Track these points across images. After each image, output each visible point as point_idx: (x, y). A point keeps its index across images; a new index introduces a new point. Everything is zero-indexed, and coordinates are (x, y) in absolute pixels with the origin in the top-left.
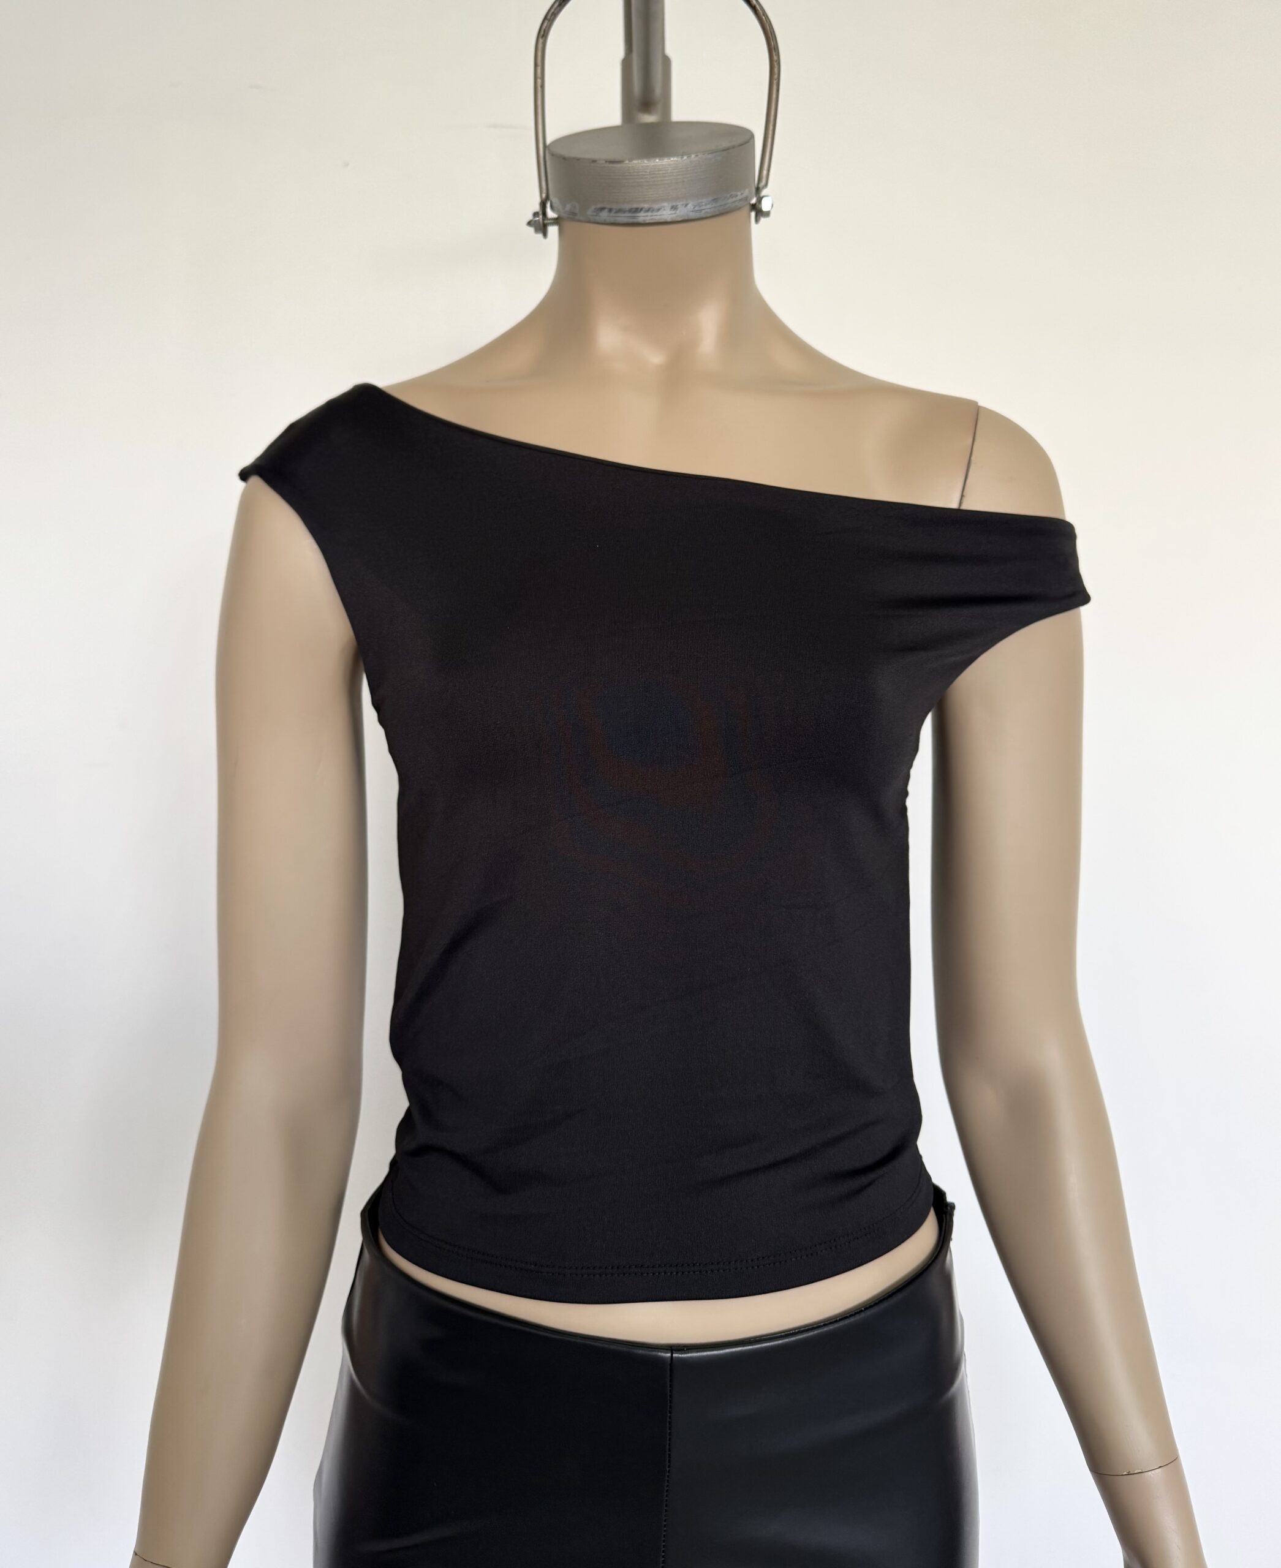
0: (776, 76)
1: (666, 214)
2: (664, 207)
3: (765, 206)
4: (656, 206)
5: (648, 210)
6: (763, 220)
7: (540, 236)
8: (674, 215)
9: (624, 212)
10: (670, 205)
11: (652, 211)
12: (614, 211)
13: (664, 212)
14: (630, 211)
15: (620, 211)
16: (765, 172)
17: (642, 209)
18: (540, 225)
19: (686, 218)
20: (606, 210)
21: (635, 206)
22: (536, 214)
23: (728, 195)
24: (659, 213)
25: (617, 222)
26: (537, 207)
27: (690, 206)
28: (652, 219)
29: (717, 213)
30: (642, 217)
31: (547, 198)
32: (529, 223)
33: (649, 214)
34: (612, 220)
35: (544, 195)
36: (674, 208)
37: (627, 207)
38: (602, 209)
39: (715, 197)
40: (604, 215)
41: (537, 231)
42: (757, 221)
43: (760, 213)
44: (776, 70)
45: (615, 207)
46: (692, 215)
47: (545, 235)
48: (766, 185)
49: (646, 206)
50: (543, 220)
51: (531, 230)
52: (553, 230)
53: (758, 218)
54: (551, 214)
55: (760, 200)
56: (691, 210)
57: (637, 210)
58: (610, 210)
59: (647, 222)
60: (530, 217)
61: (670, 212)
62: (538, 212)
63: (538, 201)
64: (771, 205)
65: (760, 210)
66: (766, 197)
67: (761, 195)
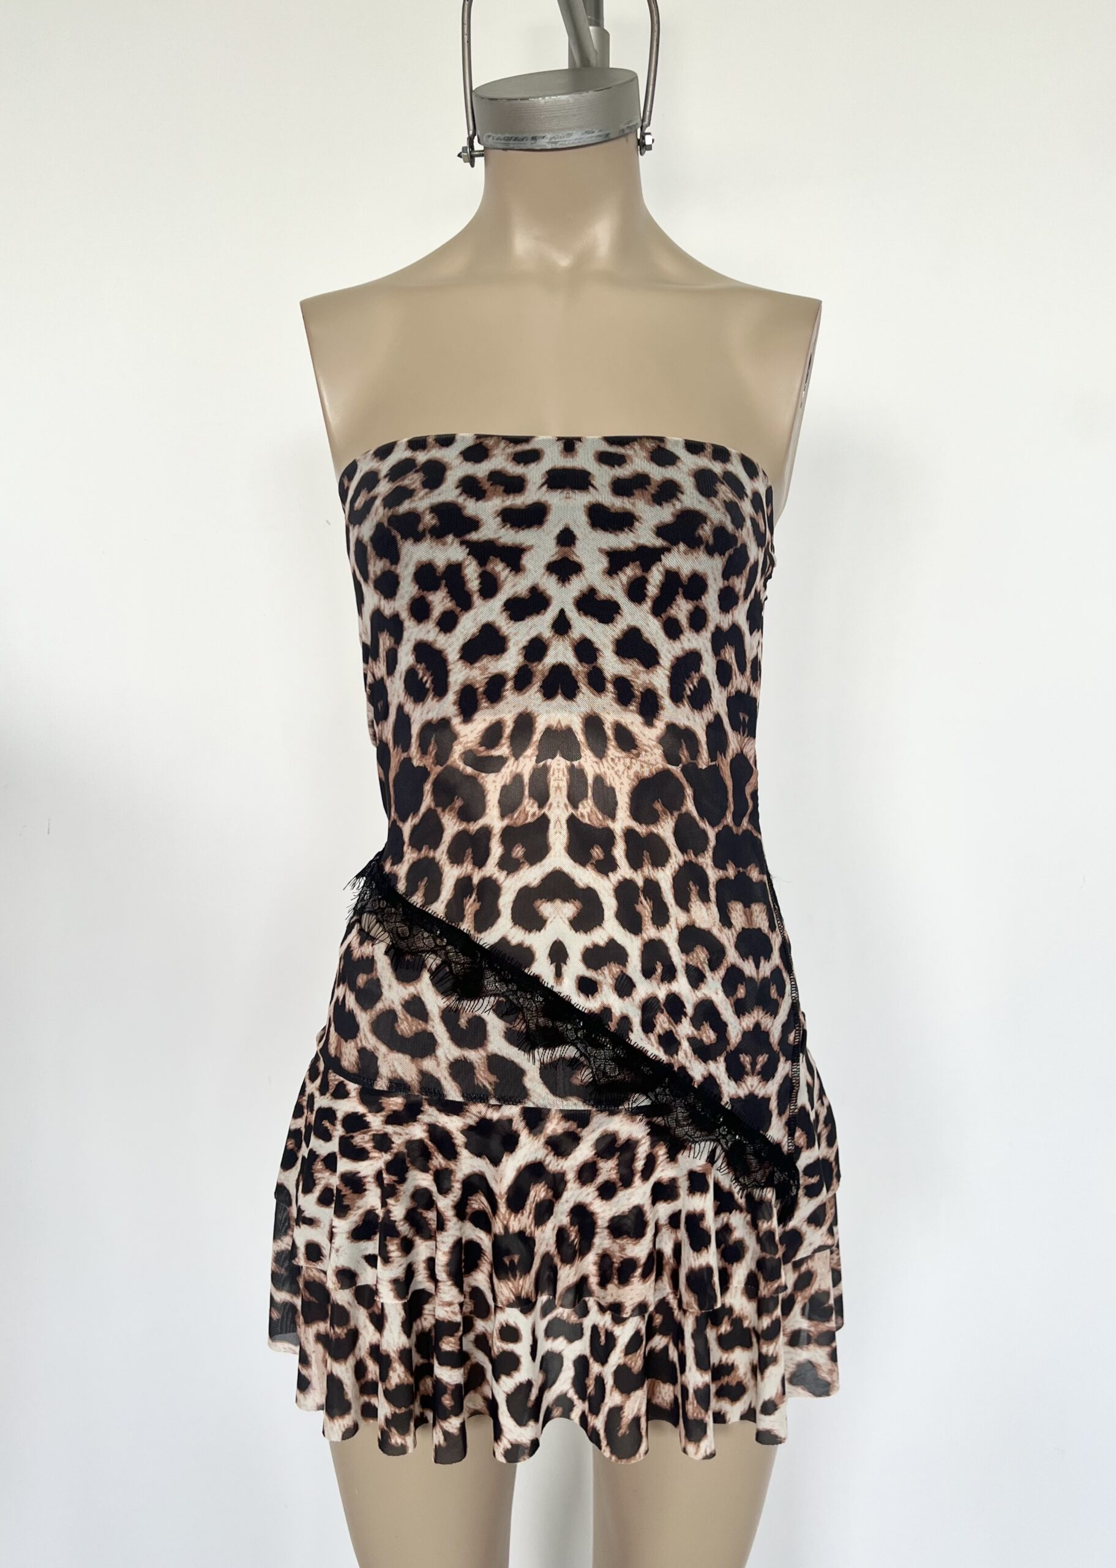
0: (656, 34)
3: (648, 140)
6: (647, 152)
7: (469, 164)
16: (648, 113)
18: (469, 156)
22: (464, 149)
26: (465, 144)
31: (474, 134)
32: (459, 155)
35: (471, 132)
41: (465, 162)
42: (641, 154)
43: (642, 146)
44: (656, 28)
47: (472, 165)
48: (649, 124)
50: (470, 152)
51: (461, 160)
52: (480, 161)
53: (642, 151)
54: (478, 147)
55: (643, 136)
60: (461, 151)
62: (466, 147)
63: (467, 136)
64: (653, 141)
65: (644, 145)
66: (649, 134)
67: (646, 131)
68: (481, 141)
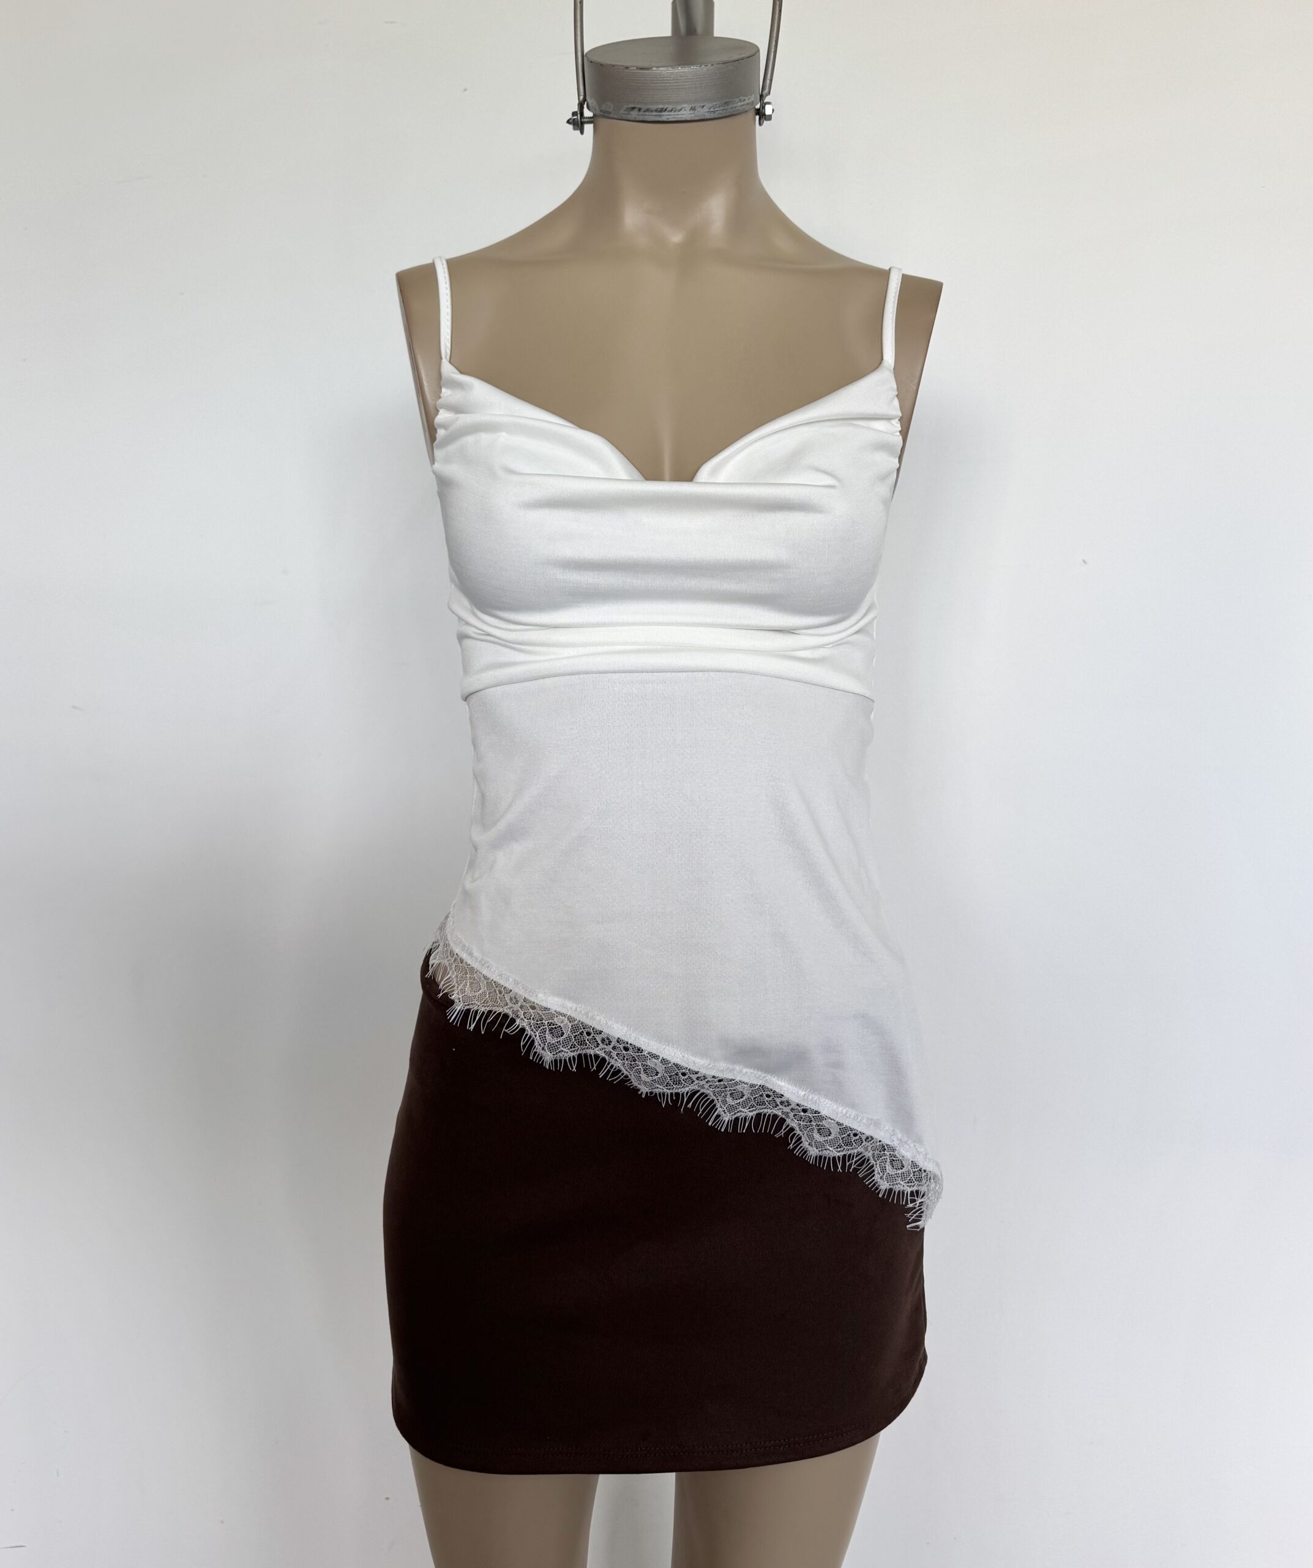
0: (778, 2)
1: (686, 114)
2: (684, 108)
3: (768, 110)
4: (679, 107)
5: (671, 111)
6: (765, 122)
7: (578, 132)
8: (693, 115)
9: (652, 111)
10: (690, 106)
11: (675, 111)
12: (643, 110)
13: (684, 113)
14: (656, 111)
15: (648, 110)
17: (666, 110)
18: (577, 122)
19: (703, 117)
20: (637, 109)
21: (661, 106)
22: (574, 114)
23: (738, 100)
24: (679, 113)
25: (645, 120)
26: (576, 109)
27: (706, 109)
28: (674, 118)
29: (728, 114)
30: (665, 116)
31: (585, 100)
32: (568, 122)
33: (672, 113)
34: (641, 118)
35: (581, 97)
36: (693, 109)
37: (654, 107)
38: (633, 108)
39: (727, 101)
40: (634, 114)
41: (574, 129)
42: (760, 124)
43: (763, 117)
45: (644, 107)
46: (708, 116)
47: (582, 133)
48: (769, 93)
49: (670, 107)
50: (581, 118)
51: (571, 127)
52: (589, 128)
53: (761, 121)
54: (587, 113)
55: (763, 105)
56: (708, 110)
57: (662, 110)
58: (640, 110)
59: (670, 120)
60: (570, 116)
61: (690, 112)
62: (576, 112)
63: (577, 102)
64: (773, 110)
65: (764, 114)
66: (769, 103)
67: (765, 101)
68: (591, 107)
